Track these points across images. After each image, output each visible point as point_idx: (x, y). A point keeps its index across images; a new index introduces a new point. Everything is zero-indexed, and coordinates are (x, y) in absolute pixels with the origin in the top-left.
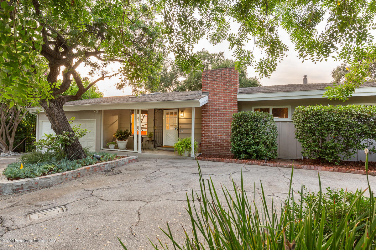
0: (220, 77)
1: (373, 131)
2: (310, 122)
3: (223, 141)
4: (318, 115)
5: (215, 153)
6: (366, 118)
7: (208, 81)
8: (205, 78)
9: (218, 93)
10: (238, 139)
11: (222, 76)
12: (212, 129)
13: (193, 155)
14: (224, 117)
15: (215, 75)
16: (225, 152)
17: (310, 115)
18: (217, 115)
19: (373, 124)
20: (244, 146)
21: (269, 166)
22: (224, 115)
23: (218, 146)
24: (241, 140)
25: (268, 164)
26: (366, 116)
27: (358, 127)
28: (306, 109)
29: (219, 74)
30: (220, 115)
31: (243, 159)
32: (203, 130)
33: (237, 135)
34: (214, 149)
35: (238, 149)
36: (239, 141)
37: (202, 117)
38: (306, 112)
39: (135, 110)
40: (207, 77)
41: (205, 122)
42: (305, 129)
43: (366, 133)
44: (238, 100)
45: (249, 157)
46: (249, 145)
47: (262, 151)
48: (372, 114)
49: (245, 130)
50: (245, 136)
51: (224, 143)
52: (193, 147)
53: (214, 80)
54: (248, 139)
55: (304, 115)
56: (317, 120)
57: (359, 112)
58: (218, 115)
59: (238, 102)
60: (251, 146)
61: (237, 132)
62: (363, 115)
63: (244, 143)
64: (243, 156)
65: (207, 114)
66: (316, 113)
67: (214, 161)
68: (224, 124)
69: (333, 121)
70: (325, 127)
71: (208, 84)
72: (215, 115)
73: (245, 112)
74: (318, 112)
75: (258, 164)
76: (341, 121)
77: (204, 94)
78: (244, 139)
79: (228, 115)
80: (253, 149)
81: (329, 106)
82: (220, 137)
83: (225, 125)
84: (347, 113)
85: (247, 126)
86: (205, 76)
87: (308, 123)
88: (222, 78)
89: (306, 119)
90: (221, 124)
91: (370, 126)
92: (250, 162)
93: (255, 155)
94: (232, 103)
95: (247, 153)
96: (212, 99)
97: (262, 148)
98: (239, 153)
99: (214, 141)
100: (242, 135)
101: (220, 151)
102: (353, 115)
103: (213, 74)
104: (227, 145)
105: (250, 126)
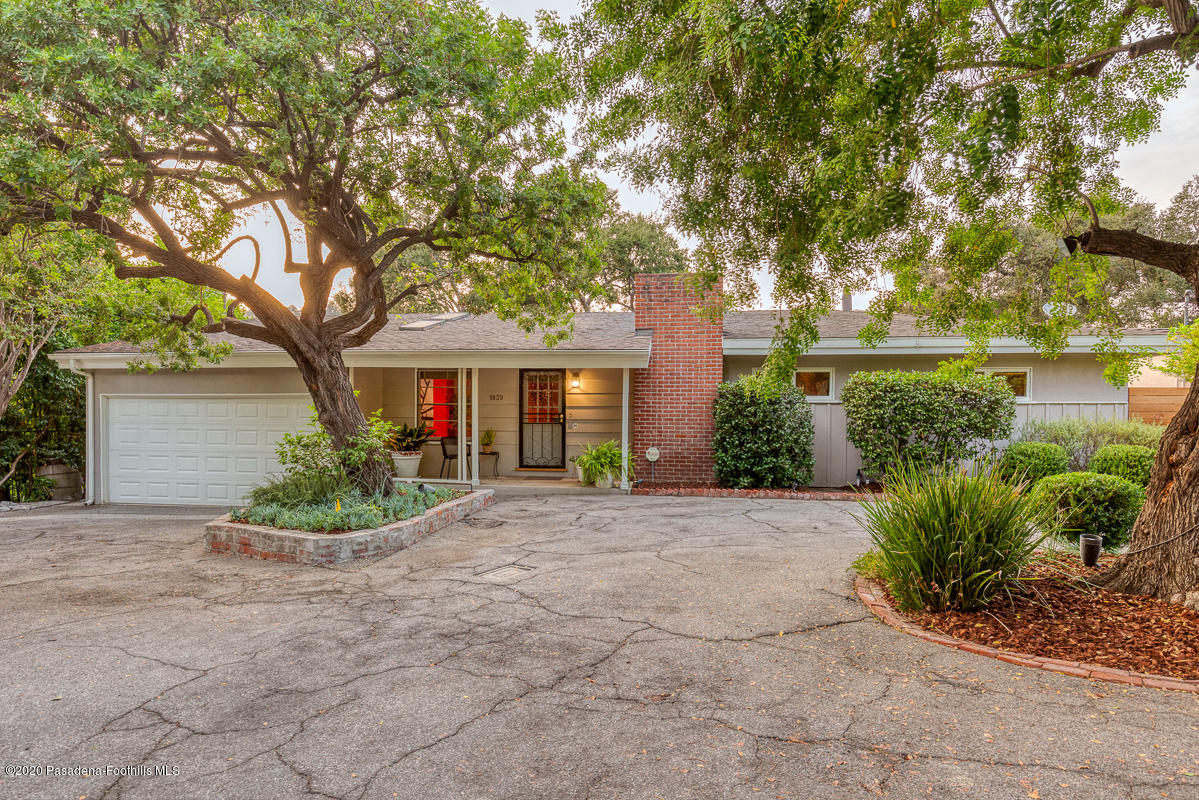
0: (682, 294)
1: (987, 423)
2: (881, 406)
3: (688, 449)
4: (895, 391)
5: (669, 478)
6: (975, 399)
7: (651, 300)
8: (642, 292)
9: (677, 333)
10: (733, 442)
11: (685, 292)
12: (660, 420)
13: (625, 484)
14: (690, 391)
15: (669, 288)
16: (694, 474)
17: (881, 391)
18: (673, 387)
19: (986, 410)
20: (748, 458)
21: (803, 498)
22: (691, 386)
23: (677, 461)
24: (741, 444)
25: (800, 495)
26: (975, 394)
27: (962, 414)
28: (873, 377)
29: (679, 287)
30: (682, 386)
31: (745, 488)
32: (640, 424)
33: (732, 433)
34: (666, 470)
35: (734, 465)
36: (737, 446)
37: (636, 390)
38: (872, 384)
39: (459, 371)
40: (649, 292)
41: (644, 403)
42: (872, 420)
43: (976, 427)
44: (725, 353)
45: (757, 483)
46: (758, 456)
47: (783, 469)
48: (985, 391)
49: (750, 422)
50: (749, 436)
51: (691, 453)
52: (625, 464)
53: (667, 301)
54: (756, 443)
55: (870, 391)
56: (894, 401)
57: (966, 388)
58: (678, 387)
59: (724, 356)
60: (761, 458)
61: (732, 427)
62: (972, 394)
63: (748, 452)
64: (745, 481)
65: (648, 382)
66: (892, 388)
67: (678, 495)
68: (690, 407)
69: (922, 403)
70: (908, 415)
71: (651, 309)
72: (668, 387)
73: (746, 382)
74: (894, 386)
75: (780, 497)
76: (937, 404)
77: (640, 332)
78: (748, 443)
79: (701, 387)
80: (766, 464)
81: (914, 372)
82: (682, 441)
83: (693, 412)
84: (945, 389)
85: (755, 414)
86: (644, 288)
87: (876, 407)
88: (685, 296)
89: (873, 399)
90: (683, 407)
91: (982, 412)
92: (762, 493)
93: (770, 477)
94: (710, 358)
95: (754, 475)
96: (661, 345)
97: (785, 462)
98: (737, 473)
99: (666, 449)
100: (744, 434)
101: (682, 474)
102: (955, 393)
103: (663, 284)
104: (698, 458)
105: (762, 414)
